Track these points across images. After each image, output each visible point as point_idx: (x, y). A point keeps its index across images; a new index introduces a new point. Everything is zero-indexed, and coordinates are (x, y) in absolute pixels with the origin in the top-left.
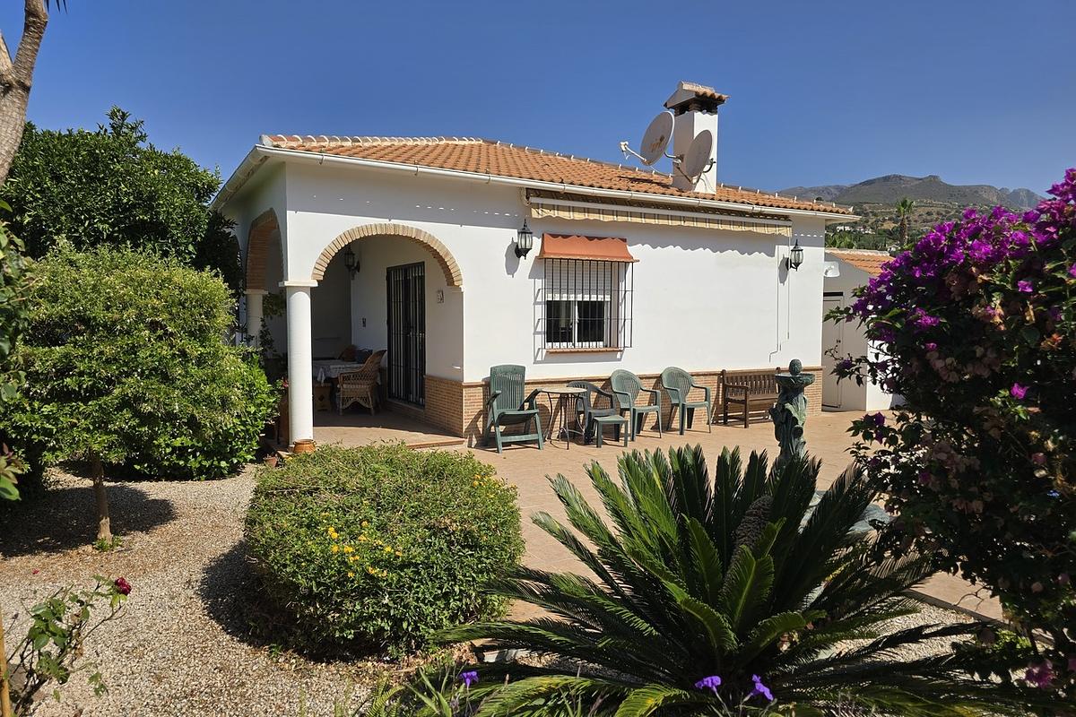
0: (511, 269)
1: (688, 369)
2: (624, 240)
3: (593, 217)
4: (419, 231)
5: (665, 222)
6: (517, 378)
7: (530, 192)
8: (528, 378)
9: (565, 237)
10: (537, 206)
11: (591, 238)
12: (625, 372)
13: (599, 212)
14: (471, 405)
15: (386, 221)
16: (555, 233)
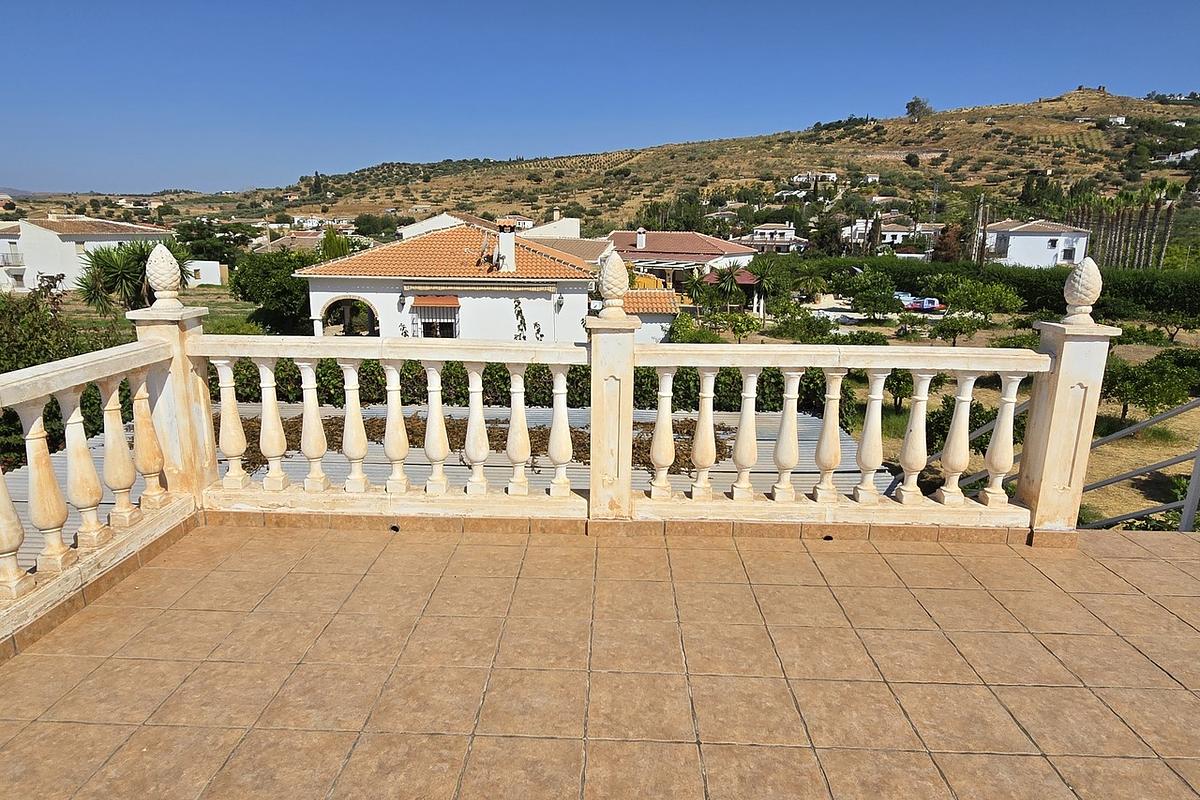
0: (400, 310)
2: (456, 297)
7: (404, 280)
9: (424, 297)
10: (407, 286)
11: (438, 297)
16: (419, 295)
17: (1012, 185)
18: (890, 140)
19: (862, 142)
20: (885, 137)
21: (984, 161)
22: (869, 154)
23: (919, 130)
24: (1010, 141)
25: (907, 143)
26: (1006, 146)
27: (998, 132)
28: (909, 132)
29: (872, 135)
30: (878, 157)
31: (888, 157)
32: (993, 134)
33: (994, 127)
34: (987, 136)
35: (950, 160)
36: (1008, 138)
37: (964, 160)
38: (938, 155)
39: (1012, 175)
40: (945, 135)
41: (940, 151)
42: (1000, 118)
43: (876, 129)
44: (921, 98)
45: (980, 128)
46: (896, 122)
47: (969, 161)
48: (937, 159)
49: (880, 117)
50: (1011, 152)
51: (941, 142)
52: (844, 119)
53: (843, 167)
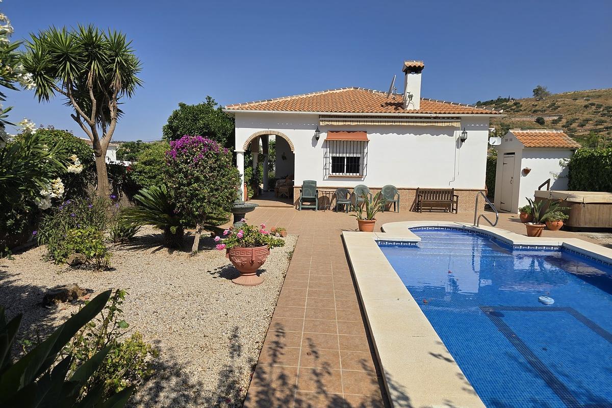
0: (314, 144)
1: (397, 186)
2: (366, 132)
3: (347, 123)
4: (279, 132)
5: (384, 124)
6: (313, 185)
7: (320, 116)
8: (318, 186)
9: (337, 132)
10: (323, 121)
11: (349, 132)
12: (363, 186)
13: (351, 121)
14: (297, 195)
15: (267, 130)
16: (333, 131)
17: (608, 134)
18: (525, 110)
19: (507, 111)
20: (521, 108)
21: (587, 120)
22: (513, 117)
23: (541, 105)
24: (601, 109)
25: (535, 111)
26: (599, 112)
27: (593, 104)
28: (536, 105)
29: (513, 108)
30: (518, 119)
31: (525, 119)
32: (590, 106)
33: (590, 102)
34: (586, 107)
35: (564, 121)
36: (600, 108)
37: (574, 120)
38: (556, 118)
39: (607, 128)
40: (559, 107)
41: (557, 116)
42: (593, 97)
43: (515, 104)
44: (542, 86)
45: (581, 102)
46: (527, 100)
47: (576, 121)
48: (556, 120)
49: (517, 98)
50: (603, 115)
51: (557, 111)
52: (495, 99)
53: (498, 125)
